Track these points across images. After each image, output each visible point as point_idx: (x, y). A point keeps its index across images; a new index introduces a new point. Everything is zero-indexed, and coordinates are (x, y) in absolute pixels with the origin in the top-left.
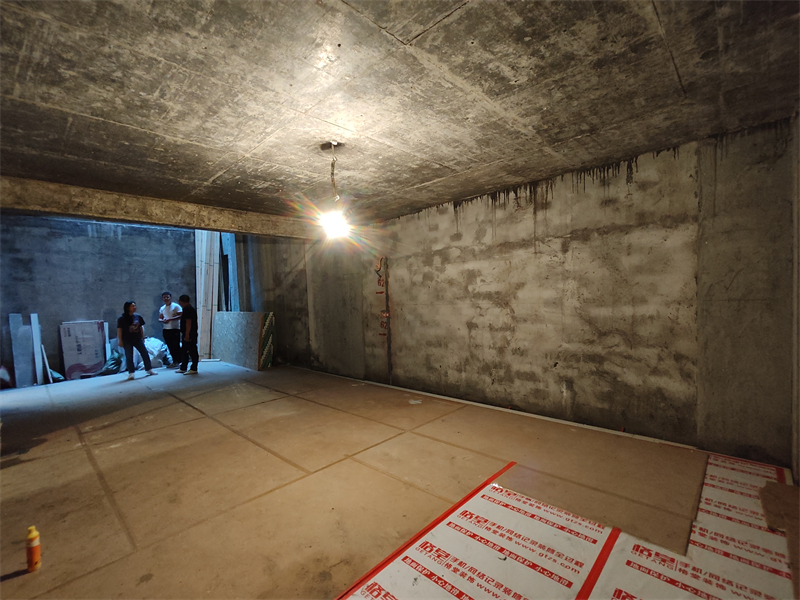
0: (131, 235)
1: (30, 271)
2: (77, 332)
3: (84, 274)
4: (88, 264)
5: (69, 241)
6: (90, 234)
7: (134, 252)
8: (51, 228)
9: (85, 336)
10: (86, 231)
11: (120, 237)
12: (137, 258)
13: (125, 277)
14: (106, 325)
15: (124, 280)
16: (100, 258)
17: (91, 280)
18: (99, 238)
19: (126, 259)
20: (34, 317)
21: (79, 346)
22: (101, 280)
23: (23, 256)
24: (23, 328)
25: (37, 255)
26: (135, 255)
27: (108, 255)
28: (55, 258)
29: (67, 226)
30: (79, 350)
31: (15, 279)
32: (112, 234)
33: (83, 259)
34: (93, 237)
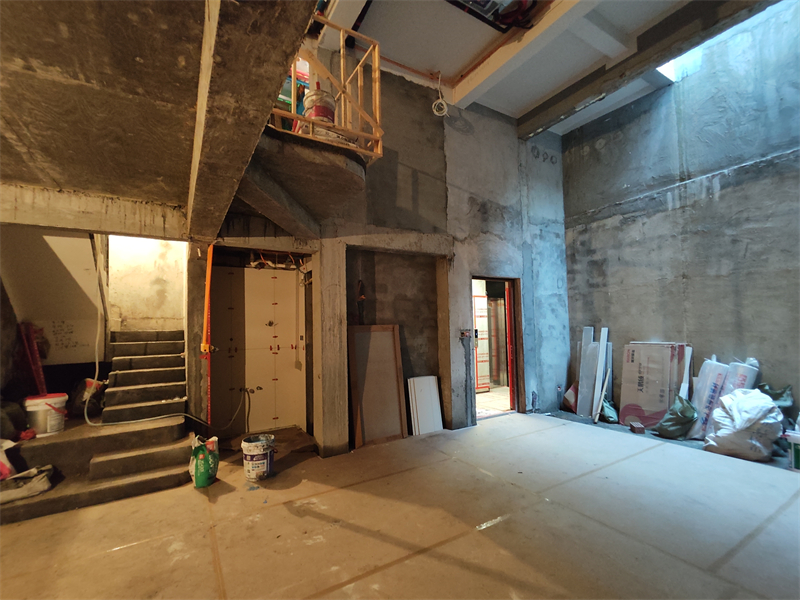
0: (738, 183)
1: (603, 274)
2: (641, 357)
3: (661, 269)
4: (668, 254)
5: (644, 224)
6: (670, 206)
7: (745, 215)
8: (623, 214)
9: (651, 365)
10: (663, 203)
11: (717, 194)
12: (751, 226)
13: (726, 267)
14: (688, 351)
15: (724, 272)
16: (683, 241)
17: (670, 277)
18: (682, 207)
19: (729, 232)
20: (604, 331)
21: (641, 377)
22: (684, 276)
23: (597, 257)
24: (593, 344)
25: (611, 253)
26: (748, 220)
27: (696, 233)
28: (627, 253)
29: (640, 204)
30: (640, 384)
31: (592, 286)
32: (703, 196)
33: (660, 248)
34: (674, 209)
